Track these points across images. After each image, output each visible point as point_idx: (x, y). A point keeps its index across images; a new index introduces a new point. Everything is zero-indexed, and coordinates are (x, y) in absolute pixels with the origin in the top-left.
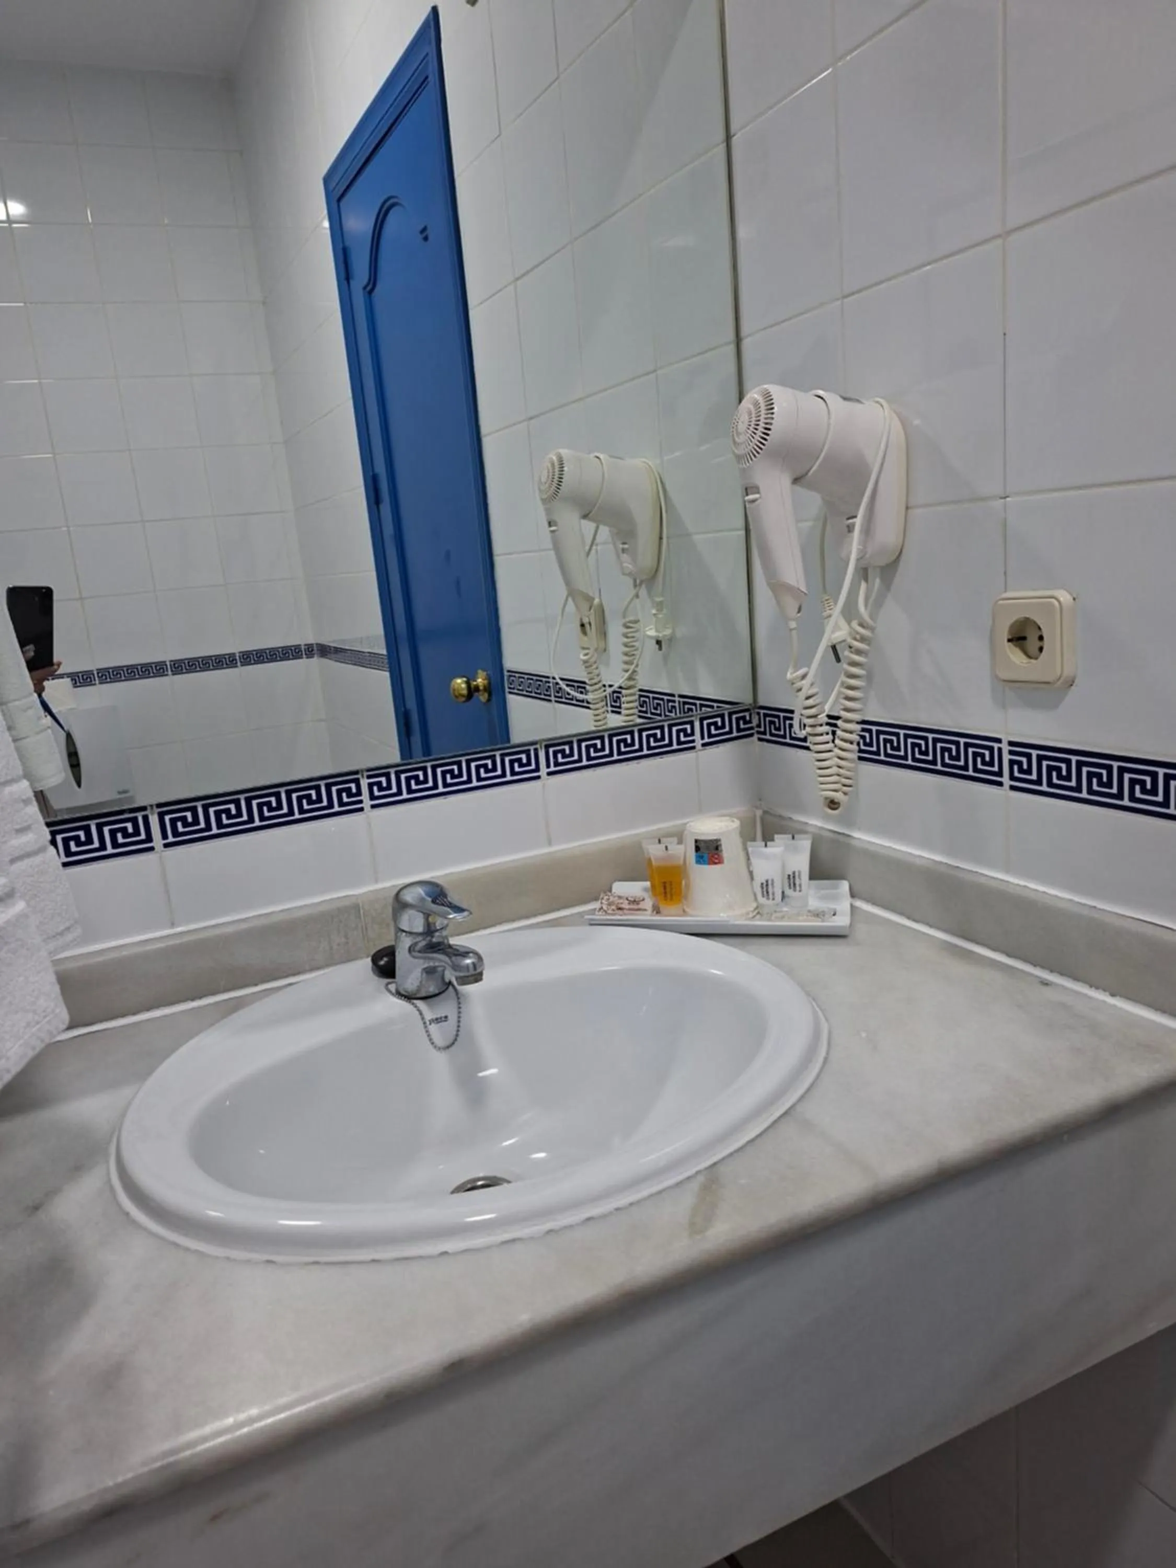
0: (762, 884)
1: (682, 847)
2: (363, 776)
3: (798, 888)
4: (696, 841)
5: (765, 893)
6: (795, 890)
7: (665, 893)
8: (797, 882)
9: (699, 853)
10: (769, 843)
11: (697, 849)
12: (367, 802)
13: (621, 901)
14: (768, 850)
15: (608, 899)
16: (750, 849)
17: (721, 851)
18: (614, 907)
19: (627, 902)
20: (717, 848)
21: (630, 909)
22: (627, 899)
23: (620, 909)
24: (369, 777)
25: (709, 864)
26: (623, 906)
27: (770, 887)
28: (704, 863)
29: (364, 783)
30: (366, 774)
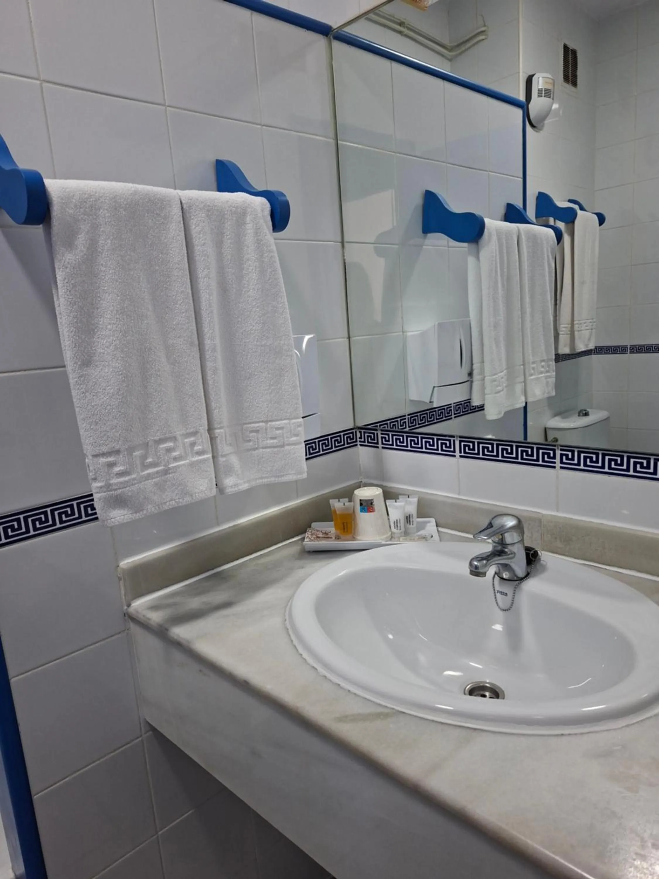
0: (394, 522)
1: (352, 503)
2: (558, 449)
3: (411, 523)
4: (361, 500)
5: (396, 526)
6: (410, 524)
7: (344, 529)
8: (411, 520)
9: (362, 507)
10: (397, 500)
11: (361, 504)
12: (558, 465)
13: (318, 533)
14: (397, 504)
15: (311, 532)
16: (387, 504)
17: (374, 505)
18: (314, 536)
19: (321, 533)
20: (372, 504)
21: (323, 538)
22: (322, 532)
23: (318, 537)
24: (561, 450)
25: (368, 512)
26: (319, 536)
27: (398, 523)
28: (365, 512)
29: (558, 453)
30: (560, 448)
